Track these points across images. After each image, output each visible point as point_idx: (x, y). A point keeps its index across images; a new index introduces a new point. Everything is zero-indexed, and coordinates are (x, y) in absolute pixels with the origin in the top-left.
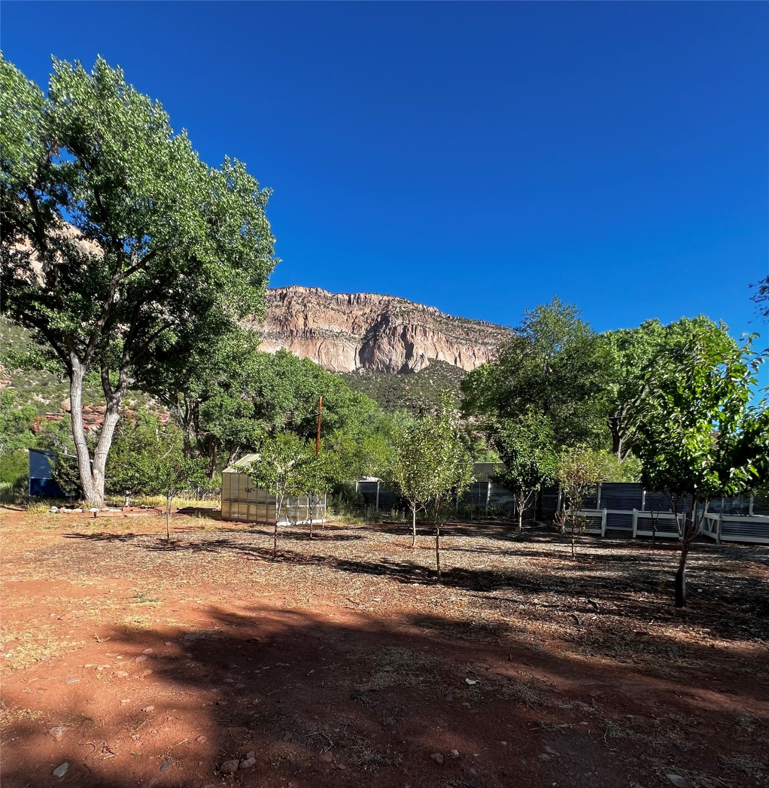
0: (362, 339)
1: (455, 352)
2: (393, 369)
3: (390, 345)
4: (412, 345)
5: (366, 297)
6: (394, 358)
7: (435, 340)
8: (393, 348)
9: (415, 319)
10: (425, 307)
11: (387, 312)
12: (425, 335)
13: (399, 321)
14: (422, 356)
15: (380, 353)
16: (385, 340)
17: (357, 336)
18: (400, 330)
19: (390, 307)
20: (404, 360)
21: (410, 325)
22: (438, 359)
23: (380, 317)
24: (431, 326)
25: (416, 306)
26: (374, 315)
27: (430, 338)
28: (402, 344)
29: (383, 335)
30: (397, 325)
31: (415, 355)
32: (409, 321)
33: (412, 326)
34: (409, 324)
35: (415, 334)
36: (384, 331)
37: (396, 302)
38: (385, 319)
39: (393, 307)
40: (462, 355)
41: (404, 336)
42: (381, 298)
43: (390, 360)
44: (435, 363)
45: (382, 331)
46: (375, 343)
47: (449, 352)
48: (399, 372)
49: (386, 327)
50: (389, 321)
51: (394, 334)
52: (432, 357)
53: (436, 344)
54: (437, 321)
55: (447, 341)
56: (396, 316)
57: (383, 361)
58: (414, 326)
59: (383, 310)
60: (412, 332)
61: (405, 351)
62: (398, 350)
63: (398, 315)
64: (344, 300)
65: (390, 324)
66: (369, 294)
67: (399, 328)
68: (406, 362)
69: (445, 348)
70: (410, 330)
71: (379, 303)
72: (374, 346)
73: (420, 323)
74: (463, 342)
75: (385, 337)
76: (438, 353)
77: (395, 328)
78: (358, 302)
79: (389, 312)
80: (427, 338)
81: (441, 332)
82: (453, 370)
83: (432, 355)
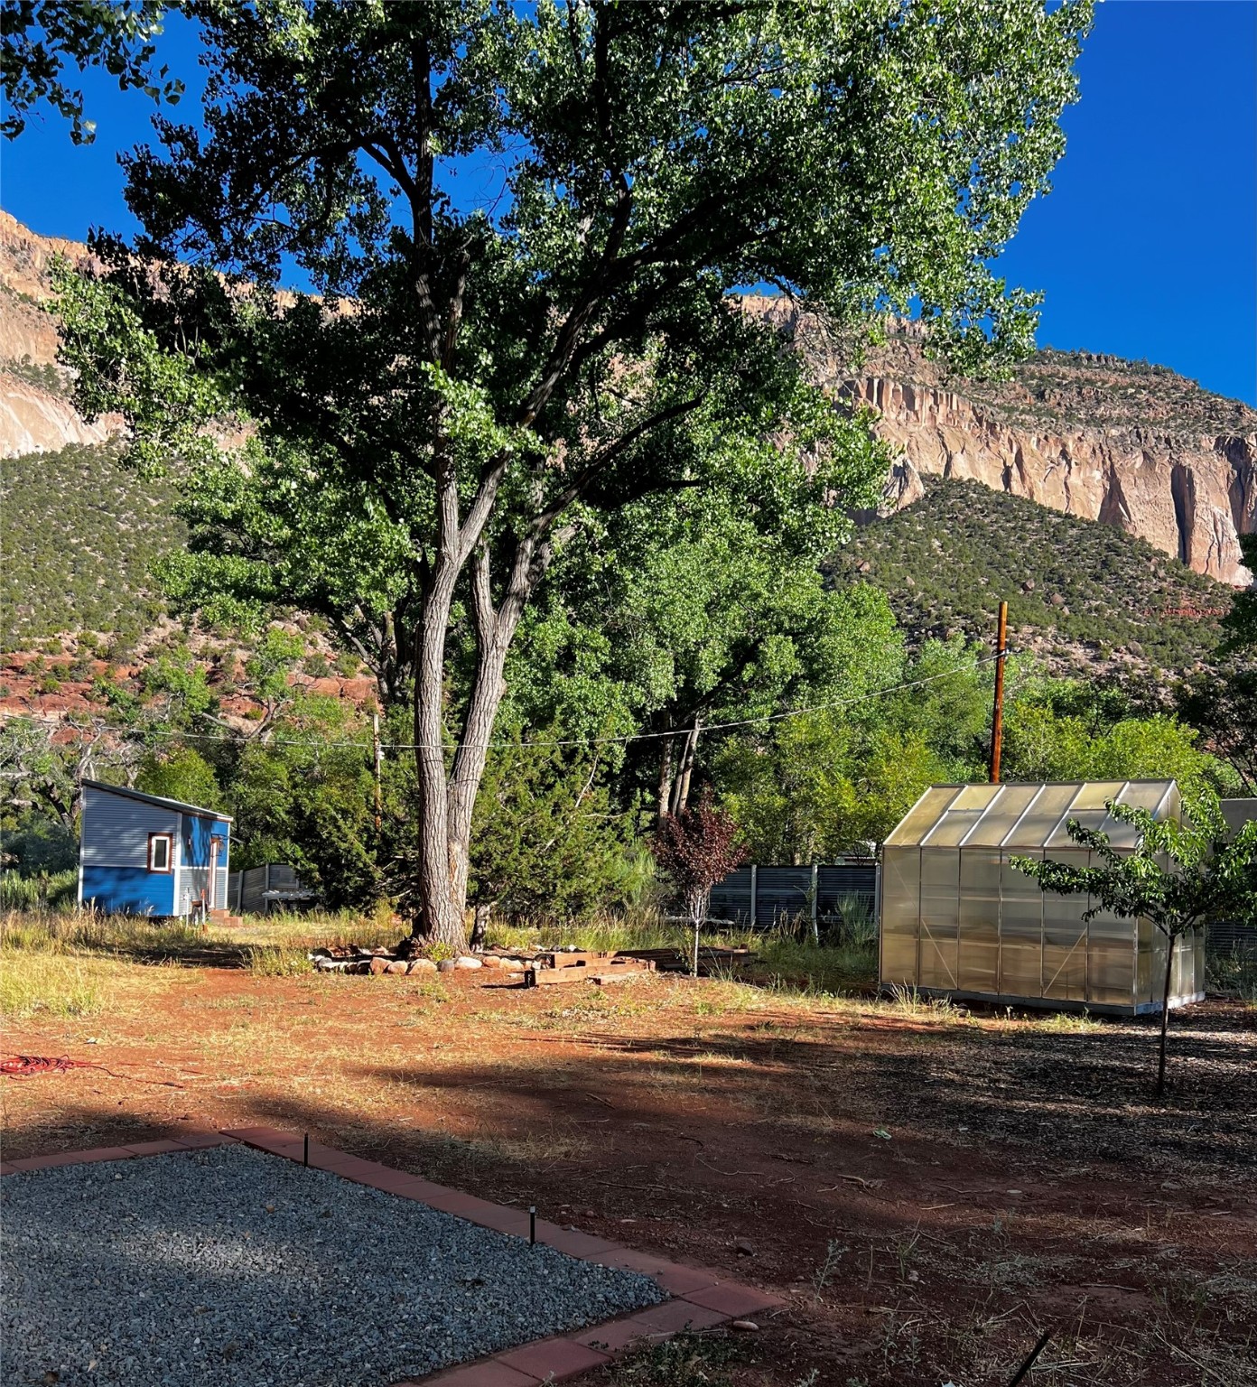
1: (1004, 451)
7: (940, 419)
9: (878, 361)
10: (904, 322)
12: (911, 405)
13: (830, 369)
14: (902, 471)
19: (801, 329)
21: (864, 379)
22: (955, 474)
24: (929, 379)
27: (925, 413)
30: (821, 380)
32: (860, 367)
33: (870, 380)
34: (859, 375)
35: (879, 403)
40: (1026, 459)
42: (772, 304)
44: (943, 489)
47: (987, 452)
50: (798, 371)
52: (932, 469)
53: (945, 430)
55: (980, 420)
56: (820, 355)
58: (876, 381)
60: (870, 396)
63: (823, 352)
69: (972, 440)
70: (864, 394)
74: (1029, 419)
76: (950, 458)
80: (916, 413)
81: (959, 394)
82: (1000, 504)
83: (934, 466)
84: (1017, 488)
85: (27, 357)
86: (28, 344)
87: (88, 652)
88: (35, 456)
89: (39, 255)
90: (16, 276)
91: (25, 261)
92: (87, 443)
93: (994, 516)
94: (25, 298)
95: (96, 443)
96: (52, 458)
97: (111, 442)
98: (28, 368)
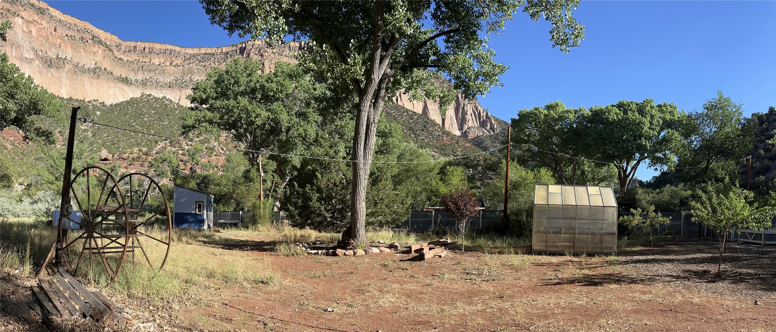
82: (396, 107)
84: (400, 103)
85: (121, 75)
86: (121, 72)
87: (141, 153)
88: (123, 102)
89: (123, 46)
90: (118, 53)
91: (120, 49)
92: (136, 97)
93: (394, 111)
94: (120, 59)
95: (138, 97)
96: (127, 102)
97: (142, 96)
98: (121, 78)
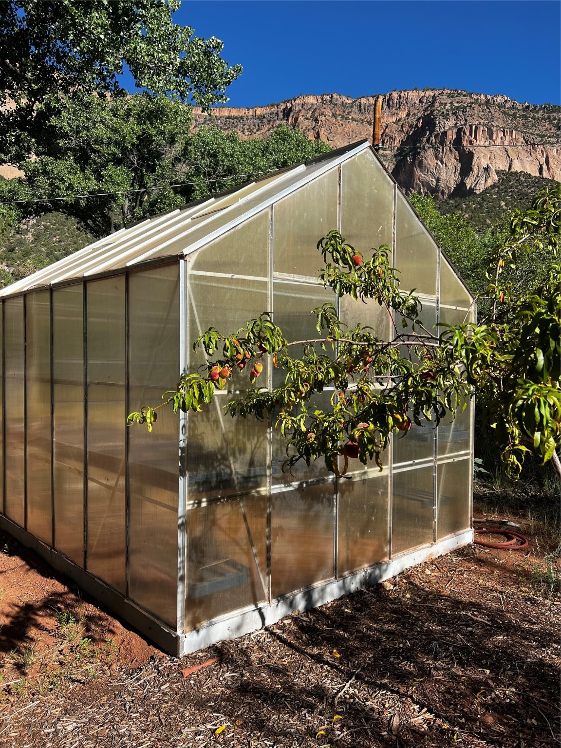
0: (395, 156)
1: (539, 157)
2: (443, 193)
3: (437, 158)
4: (471, 155)
5: (400, 96)
6: (443, 176)
7: (506, 143)
8: (442, 162)
9: (475, 117)
10: (489, 97)
11: (432, 112)
12: (491, 137)
13: (451, 123)
14: (487, 169)
15: (422, 171)
16: (430, 152)
17: (388, 152)
18: (452, 136)
19: (437, 105)
20: (458, 178)
21: (468, 126)
22: (513, 170)
23: (421, 121)
24: (501, 124)
25: (476, 98)
26: (413, 120)
27: (498, 141)
28: (455, 156)
29: (427, 145)
30: (446, 128)
31: (475, 168)
32: (466, 120)
33: (471, 127)
34: (465, 125)
35: (475, 138)
36: (428, 140)
37: (444, 97)
38: (429, 122)
39: (441, 104)
40: (550, 160)
41: (458, 142)
42: (423, 94)
43: (438, 180)
44: (508, 177)
45: (425, 139)
46: (414, 159)
47: (530, 158)
48: (452, 196)
49: (430, 134)
50: (435, 125)
51: (442, 143)
52: (502, 168)
53: (509, 148)
54: (509, 115)
55: (527, 142)
56: (446, 117)
57: (428, 183)
58: (474, 127)
59: (426, 110)
60: (471, 135)
61: (459, 165)
62: (449, 164)
63: (448, 115)
64: (370, 105)
65: (437, 129)
66: (405, 91)
67: (450, 132)
68: (463, 180)
69: (523, 152)
70: (468, 133)
71: (421, 101)
72: (413, 163)
73: (482, 121)
74: (553, 140)
75: (429, 148)
76: (511, 162)
77: (445, 134)
78: (389, 105)
79: (435, 112)
80: (494, 141)
81: (516, 130)
82: (536, 183)
83: (503, 166)
93: (533, 189)
